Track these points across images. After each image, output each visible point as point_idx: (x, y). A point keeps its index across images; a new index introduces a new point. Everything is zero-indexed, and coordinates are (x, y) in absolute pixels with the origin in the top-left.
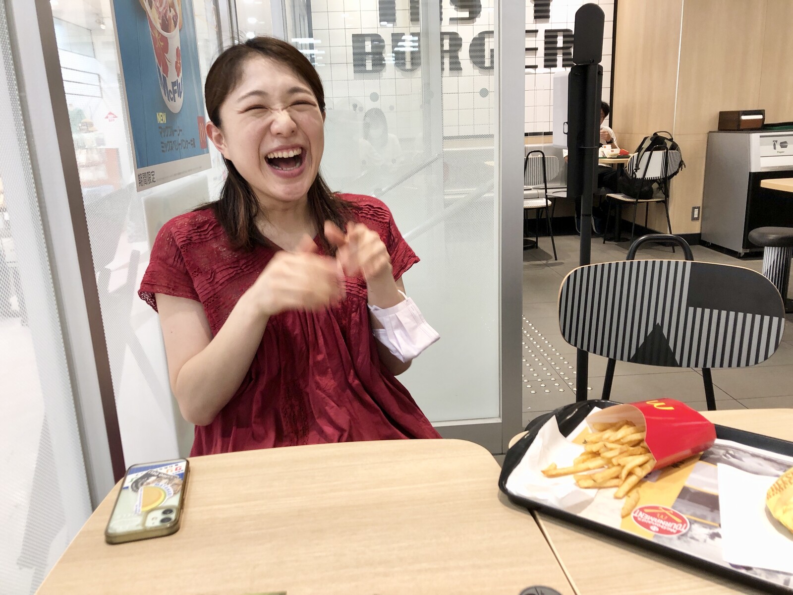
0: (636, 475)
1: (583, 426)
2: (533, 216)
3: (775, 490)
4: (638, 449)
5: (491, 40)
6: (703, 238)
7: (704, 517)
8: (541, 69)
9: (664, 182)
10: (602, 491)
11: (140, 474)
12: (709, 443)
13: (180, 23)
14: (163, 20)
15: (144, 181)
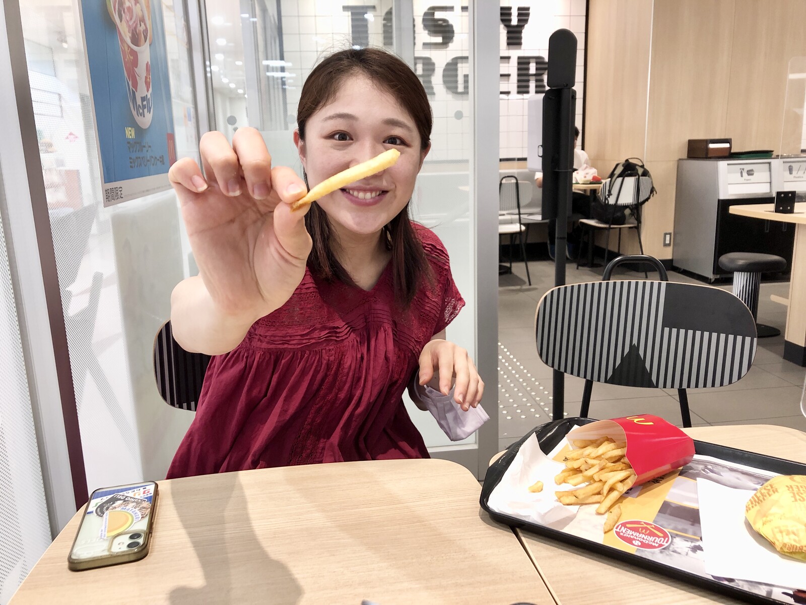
0: (617, 490)
1: (564, 444)
2: (507, 242)
3: (754, 503)
4: (619, 465)
5: (464, 65)
6: (675, 264)
7: (685, 531)
8: (514, 96)
9: (636, 208)
10: (584, 507)
11: (105, 499)
12: (688, 458)
13: (150, 38)
14: (133, 34)
15: (111, 196)
